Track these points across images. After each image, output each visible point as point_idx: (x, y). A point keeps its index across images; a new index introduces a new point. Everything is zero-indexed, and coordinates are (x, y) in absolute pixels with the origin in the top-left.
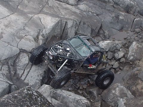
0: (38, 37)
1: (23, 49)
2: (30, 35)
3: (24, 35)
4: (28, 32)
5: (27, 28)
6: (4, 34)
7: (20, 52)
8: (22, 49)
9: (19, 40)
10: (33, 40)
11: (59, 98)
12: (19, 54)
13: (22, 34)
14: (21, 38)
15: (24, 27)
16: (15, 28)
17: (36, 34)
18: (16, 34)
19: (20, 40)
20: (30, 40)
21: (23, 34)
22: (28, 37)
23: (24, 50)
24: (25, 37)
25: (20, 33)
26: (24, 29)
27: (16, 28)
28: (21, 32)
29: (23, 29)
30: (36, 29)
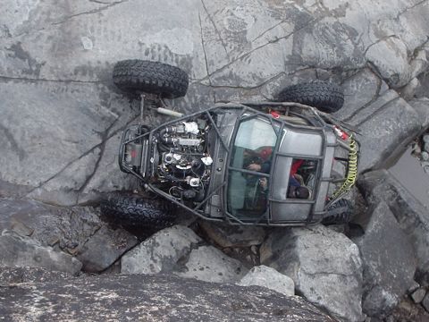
0: (416, 51)
1: (375, 63)
2: (404, 41)
3: (390, 33)
4: (402, 31)
5: (403, 20)
6: (351, 9)
7: (366, 67)
8: (372, 63)
9: (374, 39)
10: (405, 53)
11: (404, 218)
12: (362, 69)
13: (387, 29)
14: (382, 36)
15: (400, 14)
16: (379, 7)
17: (417, 44)
18: (375, 22)
19: (378, 41)
20: (398, 51)
21: (390, 29)
22: (397, 42)
23: (376, 67)
24: (392, 38)
25: (386, 24)
26: (397, 20)
27: (383, 8)
28: (388, 22)
29: (395, 19)
30: (422, 31)
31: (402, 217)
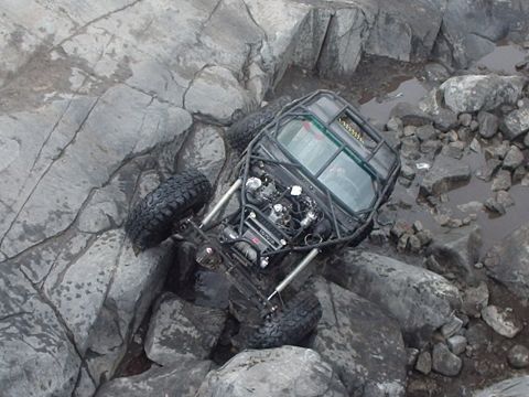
0: (245, 69)
1: (203, 112)
2: (222, 65)
3: (201, 65)
4: (214, 54)
5: (207, 40)
6: (135, 62)
7: (195, 122)
8: (199, 113)
9: (185, 83)
10: (233, 79)
11: (350, 279)
12: (192, 130)
13: (193, 62)
14: (192, 74)
15: (198, 35)
16: (168, 40)
17: (241, 59)
18: (174, 61)
19: (191, 83)
20: (223, 82)
21: (197, 59)
22: (216, 70)
23: (208, 116)
24: (206, 69)
25: (188, 56)
26: (199, 44)
27: (173, 39)
28: (191, 54)
29: (196, 44)
30: (237, 42)
31: (347, 280)
